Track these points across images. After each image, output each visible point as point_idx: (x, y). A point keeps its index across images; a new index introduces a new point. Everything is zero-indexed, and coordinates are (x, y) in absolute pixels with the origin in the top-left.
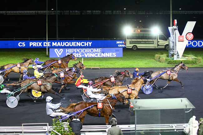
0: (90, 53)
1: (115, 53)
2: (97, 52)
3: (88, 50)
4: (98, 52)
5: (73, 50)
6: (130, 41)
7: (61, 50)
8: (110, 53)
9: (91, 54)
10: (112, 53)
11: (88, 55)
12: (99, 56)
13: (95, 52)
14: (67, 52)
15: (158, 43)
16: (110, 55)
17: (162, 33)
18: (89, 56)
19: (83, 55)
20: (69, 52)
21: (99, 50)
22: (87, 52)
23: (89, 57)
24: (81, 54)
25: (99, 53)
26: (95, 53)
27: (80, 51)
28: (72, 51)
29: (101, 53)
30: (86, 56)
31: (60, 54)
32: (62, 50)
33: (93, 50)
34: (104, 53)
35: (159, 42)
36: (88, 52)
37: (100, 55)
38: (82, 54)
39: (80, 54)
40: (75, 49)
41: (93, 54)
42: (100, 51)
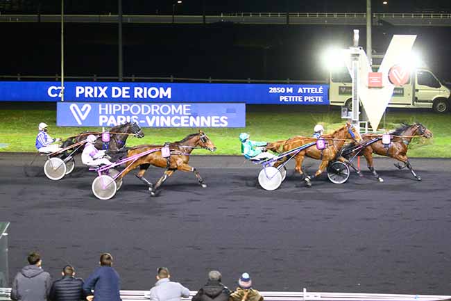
0: (161, 115)
1: (226, 118)
2: (178, 114)
3: (155, 108)
4: (181, 113)
5: (117, 108)
6: (340, 87)
7: (87, 108)
8: (213, 118)
9: (162, 118)
10: (218, 117)
11: (155, 121)
12: (183, 125)
13: (173, 113)
14: (100, 112)
15: (414, 95)
16: (213, 121)
17: (425, 66)
18: (157, 125)
19: (141, 122)
20: (107, 113)
21: (185, 109)
22: (153, 113)
23: (158, 128)
24: (137, 117)
25: (183, 115)
26: (174, 116)
27: (135, 109)
28: (114, 110)
29: (189, 116)
30: (151, 124)
31: (83, 118)
32: (88, 106)
33: (169, 108)
34: (198, 118)
35: (417, 90)
36: (155, 114)
37: (187, 121)
38: (141, 117)
39: (133, 117)
40: (123, 105)
41: (169, 118)
42: (187, 112)
